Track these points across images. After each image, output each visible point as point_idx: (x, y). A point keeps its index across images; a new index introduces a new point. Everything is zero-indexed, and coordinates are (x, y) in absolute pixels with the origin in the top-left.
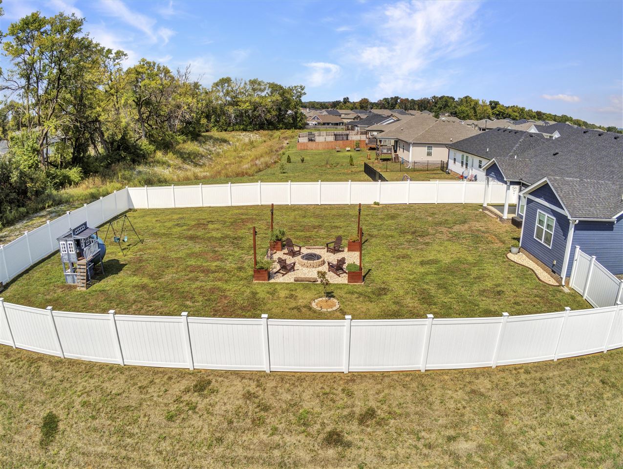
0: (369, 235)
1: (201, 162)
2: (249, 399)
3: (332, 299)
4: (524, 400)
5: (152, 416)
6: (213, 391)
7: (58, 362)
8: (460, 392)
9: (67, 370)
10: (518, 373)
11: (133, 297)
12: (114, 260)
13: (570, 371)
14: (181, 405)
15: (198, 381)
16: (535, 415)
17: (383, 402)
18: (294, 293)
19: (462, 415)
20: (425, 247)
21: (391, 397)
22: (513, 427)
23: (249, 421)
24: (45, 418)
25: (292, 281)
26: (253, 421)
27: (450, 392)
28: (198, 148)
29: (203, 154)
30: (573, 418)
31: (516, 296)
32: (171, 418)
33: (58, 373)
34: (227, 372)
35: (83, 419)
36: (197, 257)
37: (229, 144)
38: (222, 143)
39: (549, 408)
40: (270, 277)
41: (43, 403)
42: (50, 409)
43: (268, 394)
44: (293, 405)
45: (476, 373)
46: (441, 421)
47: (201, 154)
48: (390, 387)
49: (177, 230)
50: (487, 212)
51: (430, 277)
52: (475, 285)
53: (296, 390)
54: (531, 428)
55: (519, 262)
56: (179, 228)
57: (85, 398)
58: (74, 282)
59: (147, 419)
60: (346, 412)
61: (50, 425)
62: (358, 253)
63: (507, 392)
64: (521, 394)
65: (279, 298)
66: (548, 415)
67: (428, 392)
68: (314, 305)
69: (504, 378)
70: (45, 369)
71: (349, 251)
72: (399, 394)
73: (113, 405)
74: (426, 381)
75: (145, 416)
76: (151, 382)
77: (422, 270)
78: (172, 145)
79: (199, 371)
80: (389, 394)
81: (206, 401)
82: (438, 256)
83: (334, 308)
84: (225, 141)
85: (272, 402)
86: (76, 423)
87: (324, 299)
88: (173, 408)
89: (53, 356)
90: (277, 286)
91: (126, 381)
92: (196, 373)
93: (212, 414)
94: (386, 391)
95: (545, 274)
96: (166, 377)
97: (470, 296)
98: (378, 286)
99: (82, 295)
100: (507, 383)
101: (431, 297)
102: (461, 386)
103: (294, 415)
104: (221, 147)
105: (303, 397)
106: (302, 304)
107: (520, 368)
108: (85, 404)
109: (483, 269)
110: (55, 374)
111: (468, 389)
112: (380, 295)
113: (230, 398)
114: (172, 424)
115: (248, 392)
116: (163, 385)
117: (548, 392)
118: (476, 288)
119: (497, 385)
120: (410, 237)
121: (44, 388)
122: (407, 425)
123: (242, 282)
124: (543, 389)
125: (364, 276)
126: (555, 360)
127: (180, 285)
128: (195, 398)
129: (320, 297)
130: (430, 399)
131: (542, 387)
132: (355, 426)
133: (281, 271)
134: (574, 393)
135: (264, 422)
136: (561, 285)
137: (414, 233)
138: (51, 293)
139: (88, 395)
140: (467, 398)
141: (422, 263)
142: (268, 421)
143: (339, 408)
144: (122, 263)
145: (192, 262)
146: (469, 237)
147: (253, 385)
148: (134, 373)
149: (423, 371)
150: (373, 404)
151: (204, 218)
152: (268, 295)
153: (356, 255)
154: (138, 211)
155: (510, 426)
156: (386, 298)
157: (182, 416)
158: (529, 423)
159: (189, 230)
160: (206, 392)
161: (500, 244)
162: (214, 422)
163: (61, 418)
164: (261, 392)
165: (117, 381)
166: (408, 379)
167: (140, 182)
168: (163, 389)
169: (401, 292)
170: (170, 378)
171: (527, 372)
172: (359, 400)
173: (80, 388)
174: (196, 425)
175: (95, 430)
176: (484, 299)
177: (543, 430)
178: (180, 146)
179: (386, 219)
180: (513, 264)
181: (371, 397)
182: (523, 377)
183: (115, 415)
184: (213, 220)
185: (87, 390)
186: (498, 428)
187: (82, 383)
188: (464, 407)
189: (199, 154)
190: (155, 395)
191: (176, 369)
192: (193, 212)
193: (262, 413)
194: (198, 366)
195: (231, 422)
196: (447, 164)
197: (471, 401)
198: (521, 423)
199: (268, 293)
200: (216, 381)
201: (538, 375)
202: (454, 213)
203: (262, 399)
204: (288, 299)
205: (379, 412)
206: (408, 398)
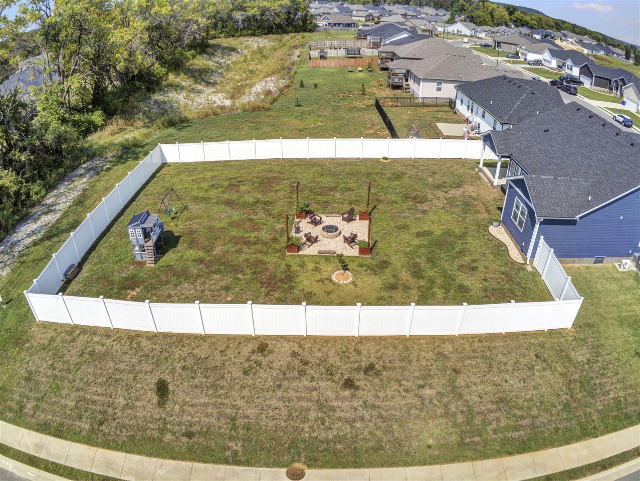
0: (377, 200)
1: (213, 79)
2: (295, 357)
3: (347, 271)
4: (473, 363)
5: (233, 372)
6: (271, 352)
7: (153, 336)
8: (430, 354)
9: (163, 343)
10: (474, 341)
11: (196, 271)
12: (169, 231)
13: (513, 344)
14: (251, 363)
15: (259, 344)
16: (479, 375)
17: (380, 358)
18: (318, 266)
19: (430, 370)
20: (422, 216)
21: (385, 355)
22: (463, 382)
23: (296, 372)
24: (157, 384)
25: (316, 253)
26: (299, 373)
27: (424, 353)
28: (207, 63)
29: (213, 68)
30: (506, 381)
31: (486, 273)
32: (246, 373)
33: (157, 346)
34: (278, 336)
35: (186, 380)
36: (237, 227)
37: (238, 53)
38: (231, 53)
39: (491, 371)
40: (299, 249)
41: (152, 372)
42: (159, 376)
43: (306, 353)
44: (323, 360)
45: (443, 339)
46: (416, 374)
47: (212, 70)
48: (384, 348)
49: (213, 193)
50: (481, 174)
51: (422, 250)
52: (457, 260)
53: (325, 350)
54: (475, 384)
55: (498, 236)
56: (215, 191)
57: (182, 363)
58: (142, 259)
59: (230, 375)
60: (356, 366)
61: (162, 389)
62: (367, 222)
63: (463, 355)
64: (473, 358)
65: (307, 270)
66: (488, 376)
67: (409, 352)
68: (334, 278)
69: (462, 344)
70: (145, 343)
71: (360, 219)
72: (391, 353)
73: (205, 367)
74: (409, 344)
75: (228, 373)
76: (227, 347)
77: (417, 242)
78: (182, 62)
79: (259, 337)
80: (383, 353)
81: (267, 359)
82: (432, 226)
83: (349, 281)
84: (233, 50)
85: (309, 358)
86: (181, 384)
87: (341, 271)
88: (246, 365)
89: (148, 332)
90: (305, 259)
91: (209, 347)
92: (256, 338)
93: (272, 368)
94: (382, 351)
95: (516, 250)
96: (237, 342)
97: (450, 270)
98: (382, 260)
99: (152, 270)
100: (464, 348)
101: (421, 270)
102: (432, 349)
103: (324, 368)
104: (230, 57)
105: (329, 355)
106: (325, 277)
107: (475, 338)
108: (184, 368)
109: (466, 243)
110: (154, 347)
111: (436, 351)
112: (382, 268)
113: (282, 356)
114: (248, 377)
115: (294, 352)
116: (236, 348)
117: (492, 359)
118: (457, 263)
119: (457, 349)
120: (411, 204)
121: (149, 359)
122: (394, 375)
123: (277, 255)
124: (488, 356)
125: (372, 248)
126: (504, 333)
127: (230, 258)
128: (258, 357)
129: (338, 270)
130: (410, 358)
131: (488, 354)
132: (361, 375)
133: (307, 243)
134: (512, 362)
135: (305, 374)
136: (525, 264)
137: (415, 198)
138: (125, 271)
139: (185, 361)
140: (434, 358)
141: (418, 235)
142: (308, 372)
143: (351, 363)
144: (176, 234)
145: (234, 233)
146: (460, 205)
147: (296, 345)
148: (213, 340)
149: (408, 336)
150: (373, 360)
151: (234, 177)
152: (299, 268)
153: (365, 225)
154: (172, 167)
155: (461, 381)
156: (387, 271)
157: (253, 371)
158: (474, 380)
159: (224, 192)
160: (266, 353)
161: (486, 215)
162: (275, 374)
163: (169, 381)
164: (301, 351)
165: (203, 347)
166: (397, 342)
167: (163, 124)
168: (236, 352)
169: (399, 266)
170: (240, 343)
171: (480, 341)
172: (365, 357)
173: (177, 356)
174: (263, 377)
175: (196, 387)
176: (461, 274)
177: (483, 386)
178: (190, 62)
179: (392, 179)
180: (492, 238)
181: (372, 355)
182: (477, 344)
183: (208, 374)
184: (242, 179)
185: (183, 357)
186: (452, 381)
187: (177, 353)
188: (432, 365)
189: (209, 69)
190: (232, 356)
191: (243, 336)
192: (222, 168)
193: (304, 367)
194: (258, 333)
195: (284, 374)
196: (455, 102)
197: (437, 360)
198: (468, 380)
199: (299, 265)
200: (272, 344)
201: (487, 344)
202: (452, 173)
203: (303, 357)
204: (314, 272)
205: (377, 366)
206: (395, 356)
